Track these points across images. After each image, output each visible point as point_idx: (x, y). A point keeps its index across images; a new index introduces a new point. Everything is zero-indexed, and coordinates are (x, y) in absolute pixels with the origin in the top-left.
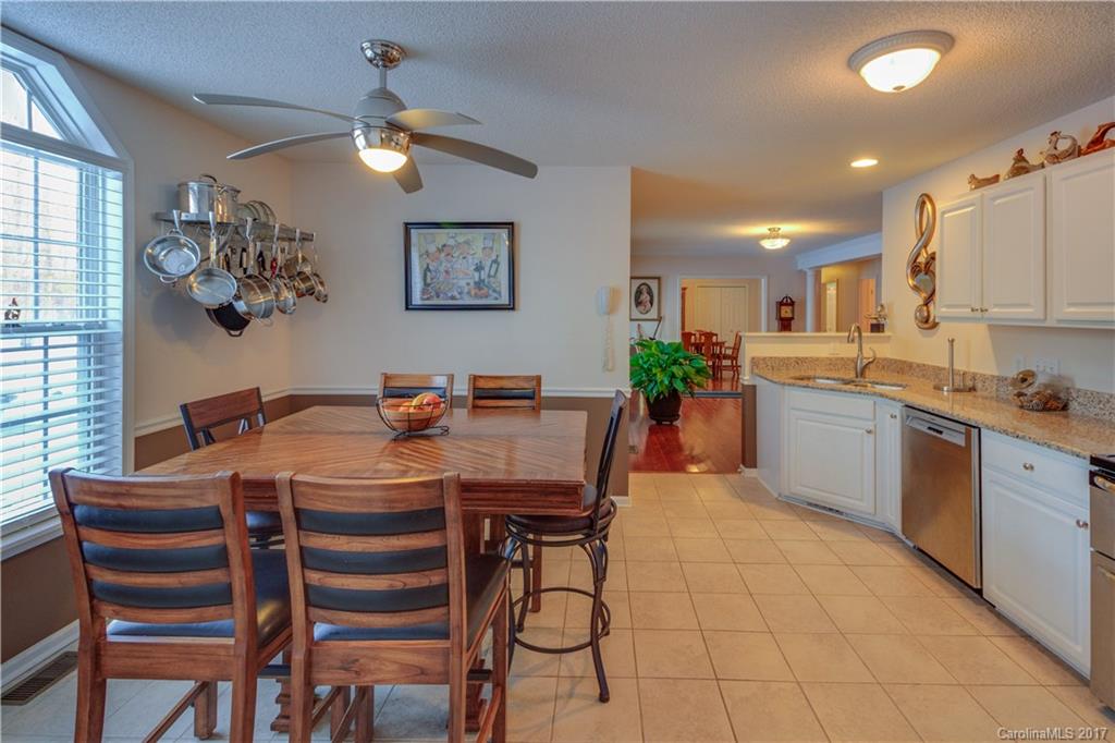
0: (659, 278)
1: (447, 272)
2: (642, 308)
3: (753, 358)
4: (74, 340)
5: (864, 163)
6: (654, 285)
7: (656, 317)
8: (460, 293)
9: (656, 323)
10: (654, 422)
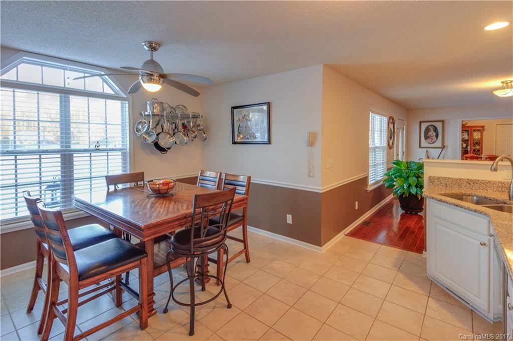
0: (443, 121)
1: (246, 127)
2: (429, 140)
3: (430, 177)
4: (120, 153)
5: (496, 26)
6: (439, 126)
7: (440, 146)
8: (250, 136)
9: (441, 149)
10: (404, 212)
